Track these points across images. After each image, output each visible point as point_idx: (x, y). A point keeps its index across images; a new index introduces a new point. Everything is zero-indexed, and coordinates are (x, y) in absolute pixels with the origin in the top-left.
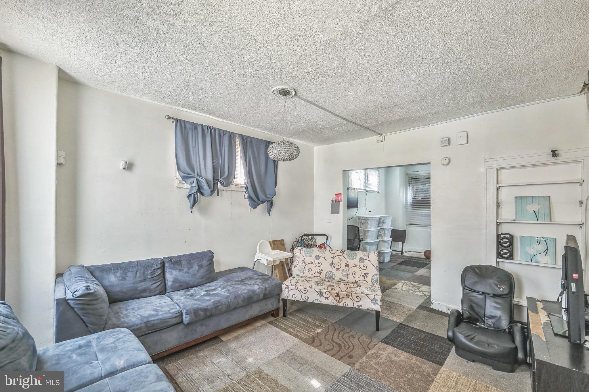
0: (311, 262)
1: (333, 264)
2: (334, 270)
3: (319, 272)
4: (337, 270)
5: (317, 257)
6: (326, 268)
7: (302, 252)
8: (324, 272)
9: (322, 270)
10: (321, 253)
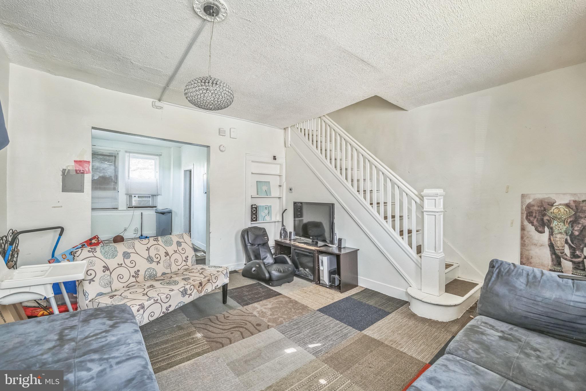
0: (118, 264)
1: (150, 258)
2: (154, 265)
3: (135, 275)
4: (157, 264)
5: (126, 255)
6: (143, 266)
7: (98, 254)
8: (142, 273)
9: (138, 271)
10: (129, 248)
